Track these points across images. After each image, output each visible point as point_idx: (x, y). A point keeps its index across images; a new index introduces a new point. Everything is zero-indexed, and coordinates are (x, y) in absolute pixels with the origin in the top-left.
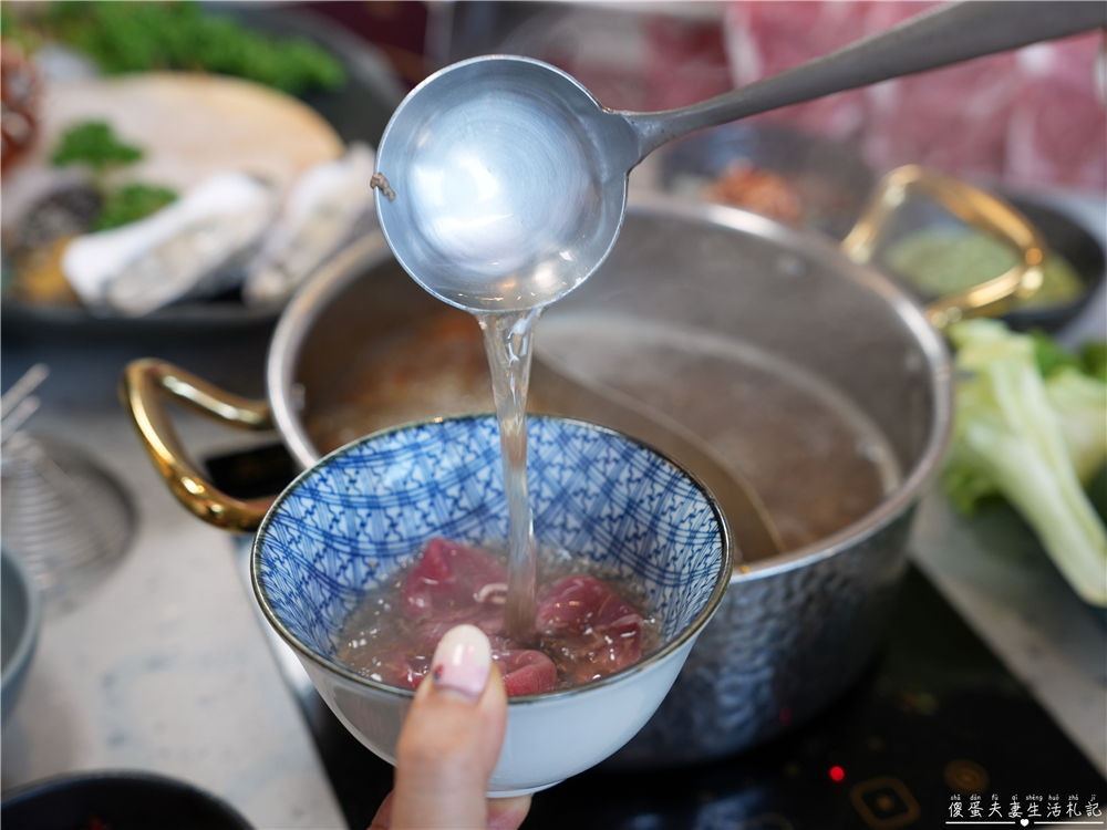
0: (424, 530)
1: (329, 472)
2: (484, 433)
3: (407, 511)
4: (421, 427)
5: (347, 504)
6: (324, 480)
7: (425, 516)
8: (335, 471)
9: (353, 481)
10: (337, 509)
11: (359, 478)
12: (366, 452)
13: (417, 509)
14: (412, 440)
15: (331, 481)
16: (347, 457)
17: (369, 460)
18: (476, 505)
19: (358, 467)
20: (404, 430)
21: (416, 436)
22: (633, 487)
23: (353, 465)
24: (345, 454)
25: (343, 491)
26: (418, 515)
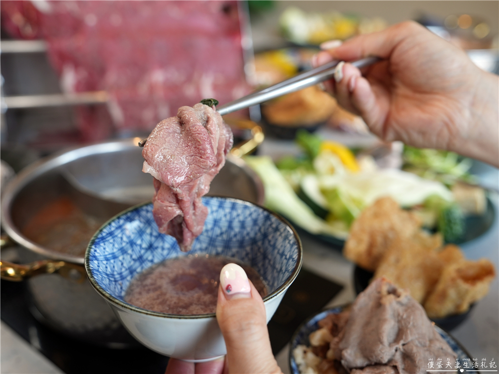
0: (132, 263)
1: (96, 247)
2: (143, 213)
3: (125, 256)
4: (119, 218)
5: (107, 259)
6: (95, 251)
7: (131, 256)
8: (97, 246)
9: (104, 249)
10: (105, 262)
11: (106, 246)
12: (104, 234)
13: (128, 254)
14: (118, 225)
15: (98, 251)
16: (98, 238)
17: (107, 238)
18: (148, 244)
19: (104, 242)
20: (113, 221)
21: (119, 222)
22: (215, 214)
23: (102, 241)
24: (97, 238)
25: (104, 254)
26: (129, 257)
